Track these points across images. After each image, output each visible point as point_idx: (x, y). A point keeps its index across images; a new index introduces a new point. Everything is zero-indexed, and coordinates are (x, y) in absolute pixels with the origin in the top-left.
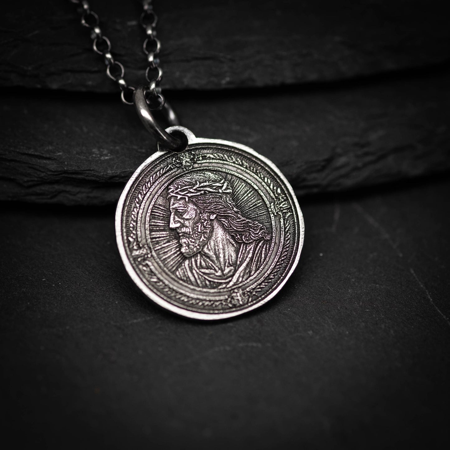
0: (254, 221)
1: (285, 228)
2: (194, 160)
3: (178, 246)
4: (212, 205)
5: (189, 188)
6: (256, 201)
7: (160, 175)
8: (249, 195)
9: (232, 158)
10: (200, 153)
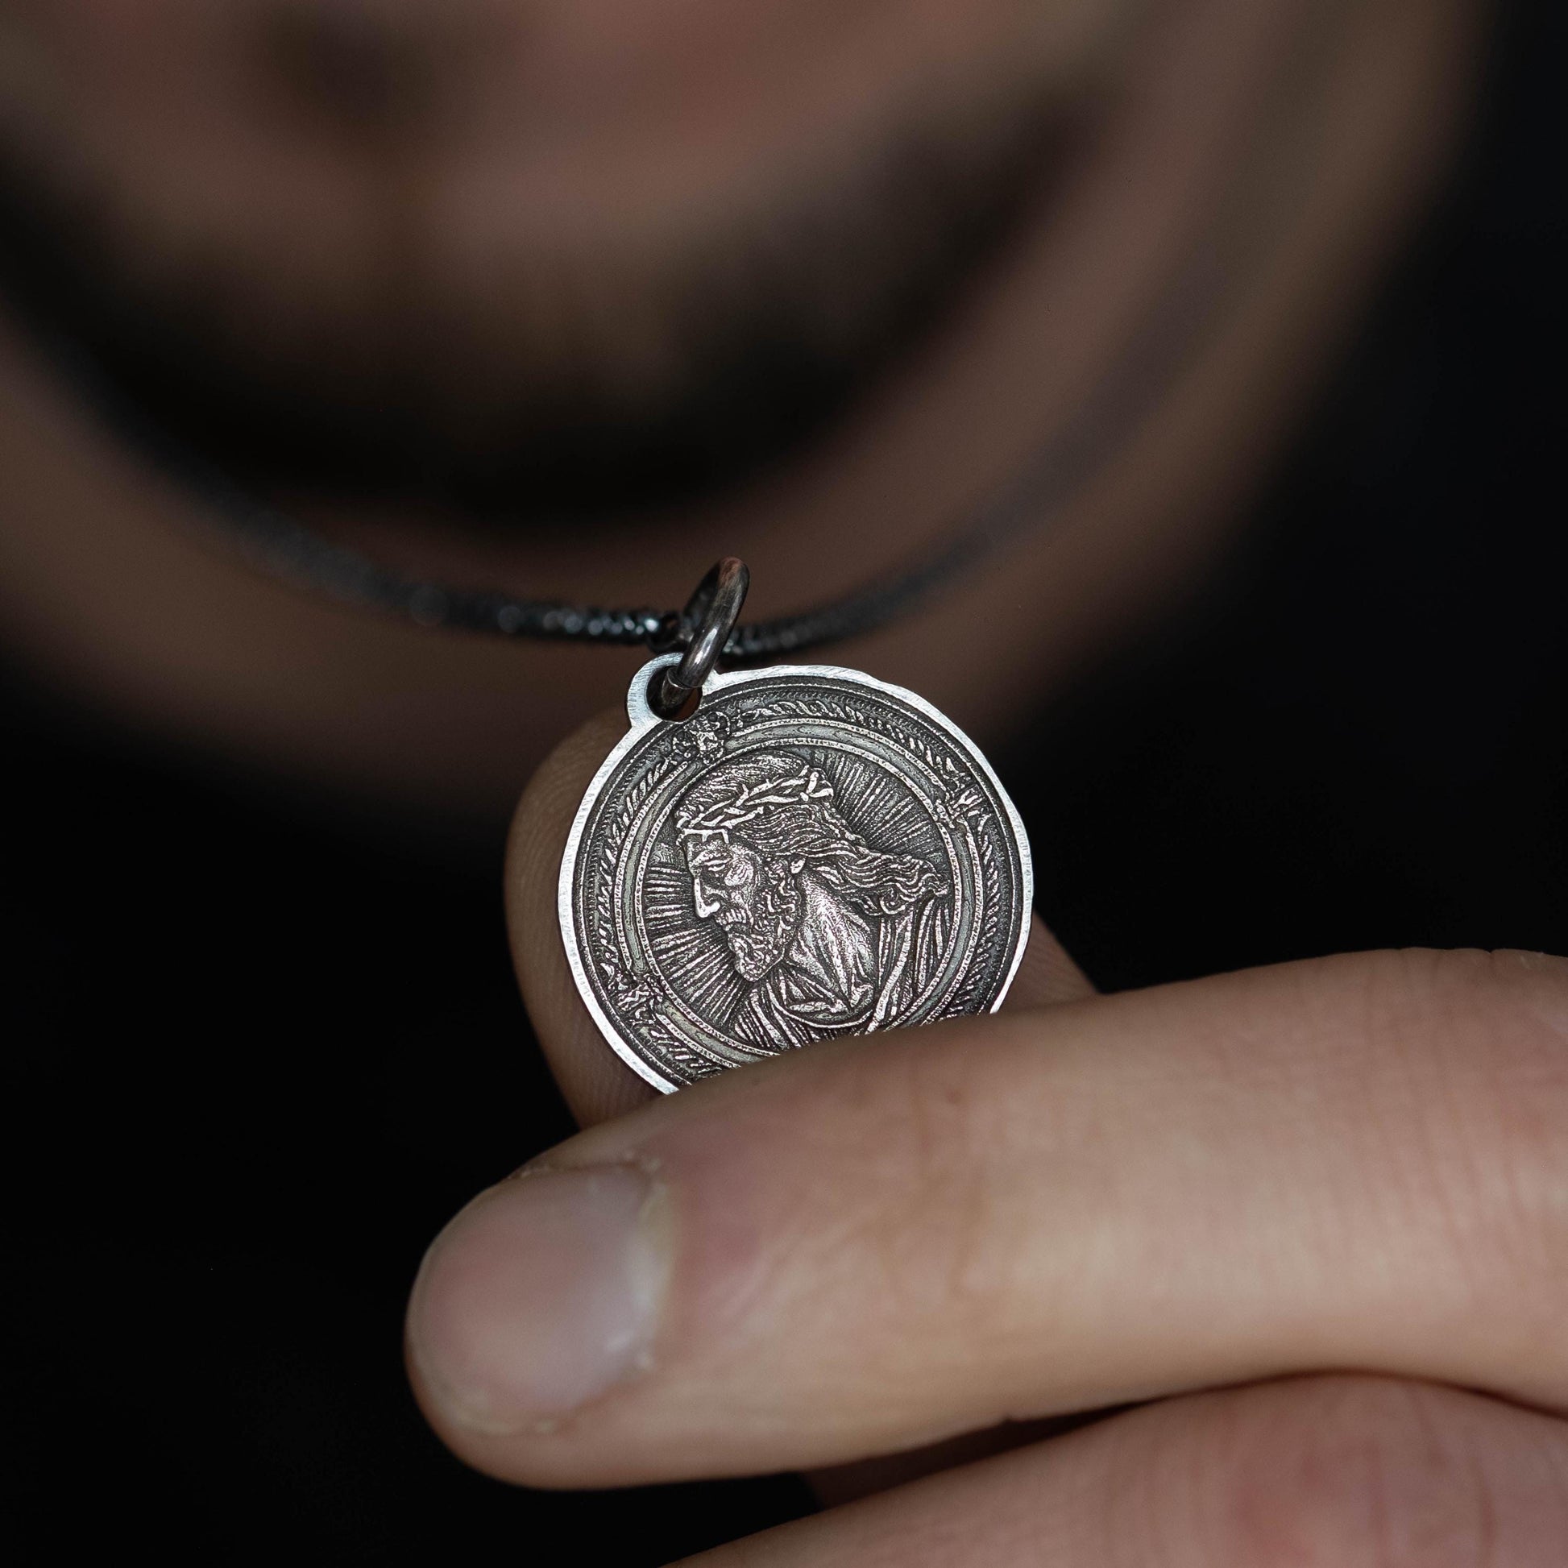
0: (899, 855)
1: (982, 857)
2: (727, 732)
3: (724, 958)
4: (791, 837)
5: (725, 806)
6: (897, 803)
7: (649, 789)
8: (878, 791)
9: (819, 706)
10: (736, 711)
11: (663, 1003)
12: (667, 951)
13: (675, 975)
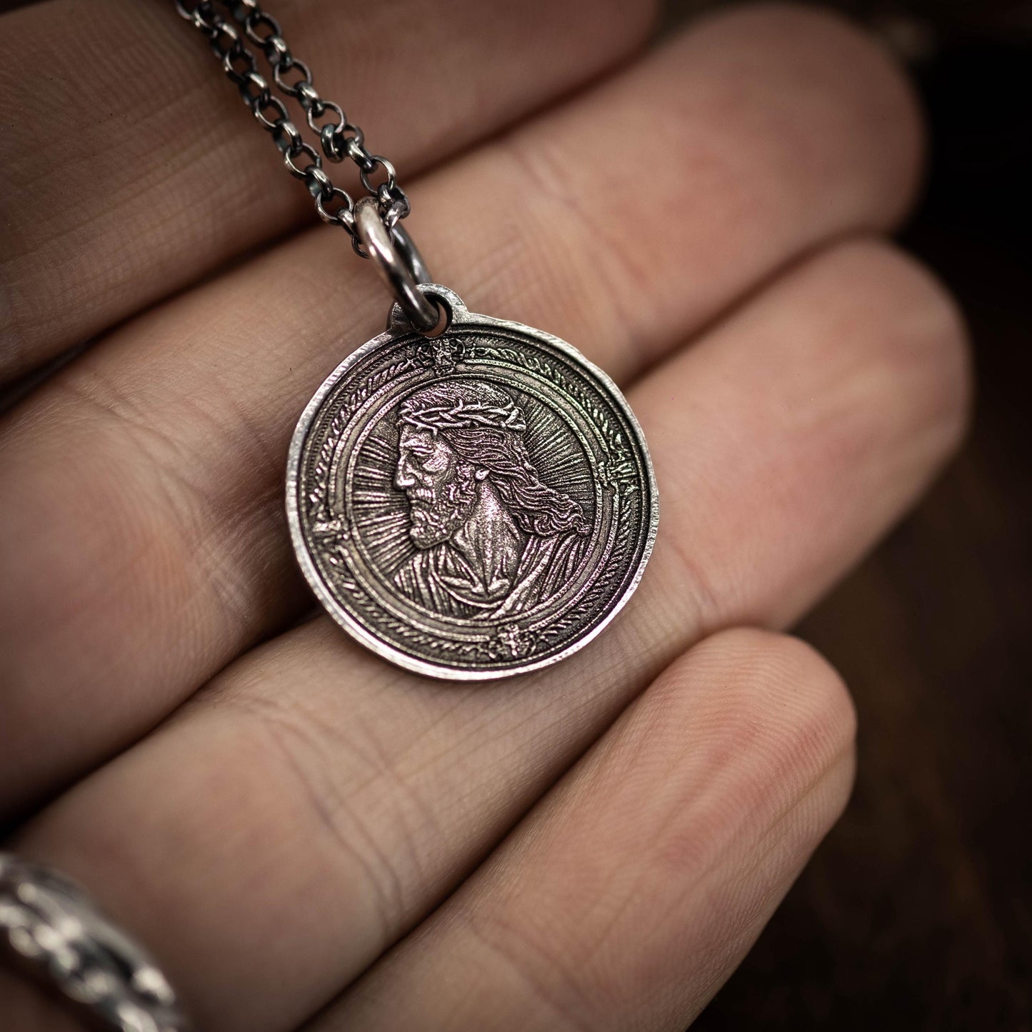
0: (561, 492)
1: (621, 516)
2: (460, 357)
3: (404, 524)
4: (484, 451)
5: (442, 411)
7: (389, 378)
9: (535, 362)
10: (472, 344)
11: (347, 541)
12: (363, 502)
13: (363, 523)
